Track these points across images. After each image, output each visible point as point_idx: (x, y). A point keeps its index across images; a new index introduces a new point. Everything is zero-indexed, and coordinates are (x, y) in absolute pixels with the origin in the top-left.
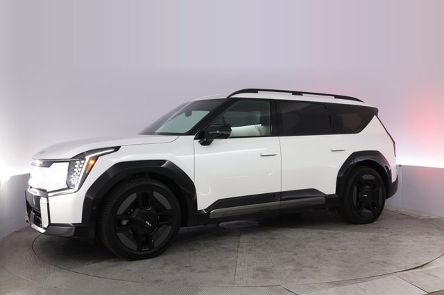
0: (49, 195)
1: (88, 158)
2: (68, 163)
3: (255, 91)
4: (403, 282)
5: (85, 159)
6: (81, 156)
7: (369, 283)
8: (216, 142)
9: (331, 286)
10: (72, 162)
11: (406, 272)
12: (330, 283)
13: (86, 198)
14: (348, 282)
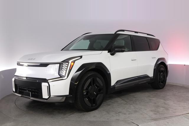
0: (49, 81)
1: (70, 61)
2: (59, 65)
3: (123, 31)
4: (186, 119)
5: (69, 63)
6: (67, 61)
7: (170, 119)
8: (117, 53)
9: (153, 121)
10: (61, 64)
11: (187, 114)
12: (152, 119)
13: (71, 82)
14: (160, 119)
